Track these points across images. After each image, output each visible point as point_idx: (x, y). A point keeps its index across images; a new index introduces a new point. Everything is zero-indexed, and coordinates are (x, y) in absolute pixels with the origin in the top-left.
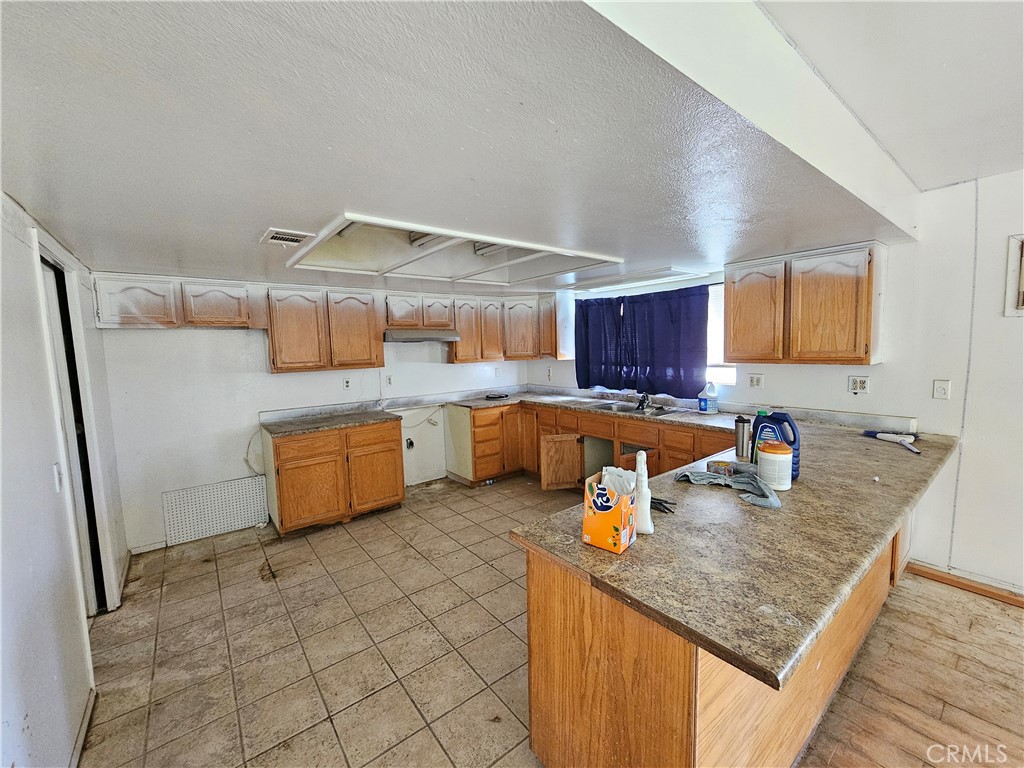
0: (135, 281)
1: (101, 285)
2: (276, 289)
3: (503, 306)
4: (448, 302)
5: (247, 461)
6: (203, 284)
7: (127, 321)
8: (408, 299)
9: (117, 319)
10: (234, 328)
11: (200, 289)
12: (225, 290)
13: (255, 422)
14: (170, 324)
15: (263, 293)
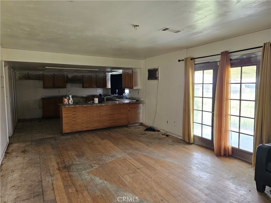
0: (21, 72)
1: (16, 73)
2: (45, 72)
3: (96, 75)
4: (82, 75)
5: (39, 105)
6: (32, 72)
7: (20, 78)
8: (72, 74)
9: (18, 78)
10: (37, 80)
11: (32, 73)
12: (35, 73)
13: (41, 97)
14: (26, 79)
15: (42, 73)
